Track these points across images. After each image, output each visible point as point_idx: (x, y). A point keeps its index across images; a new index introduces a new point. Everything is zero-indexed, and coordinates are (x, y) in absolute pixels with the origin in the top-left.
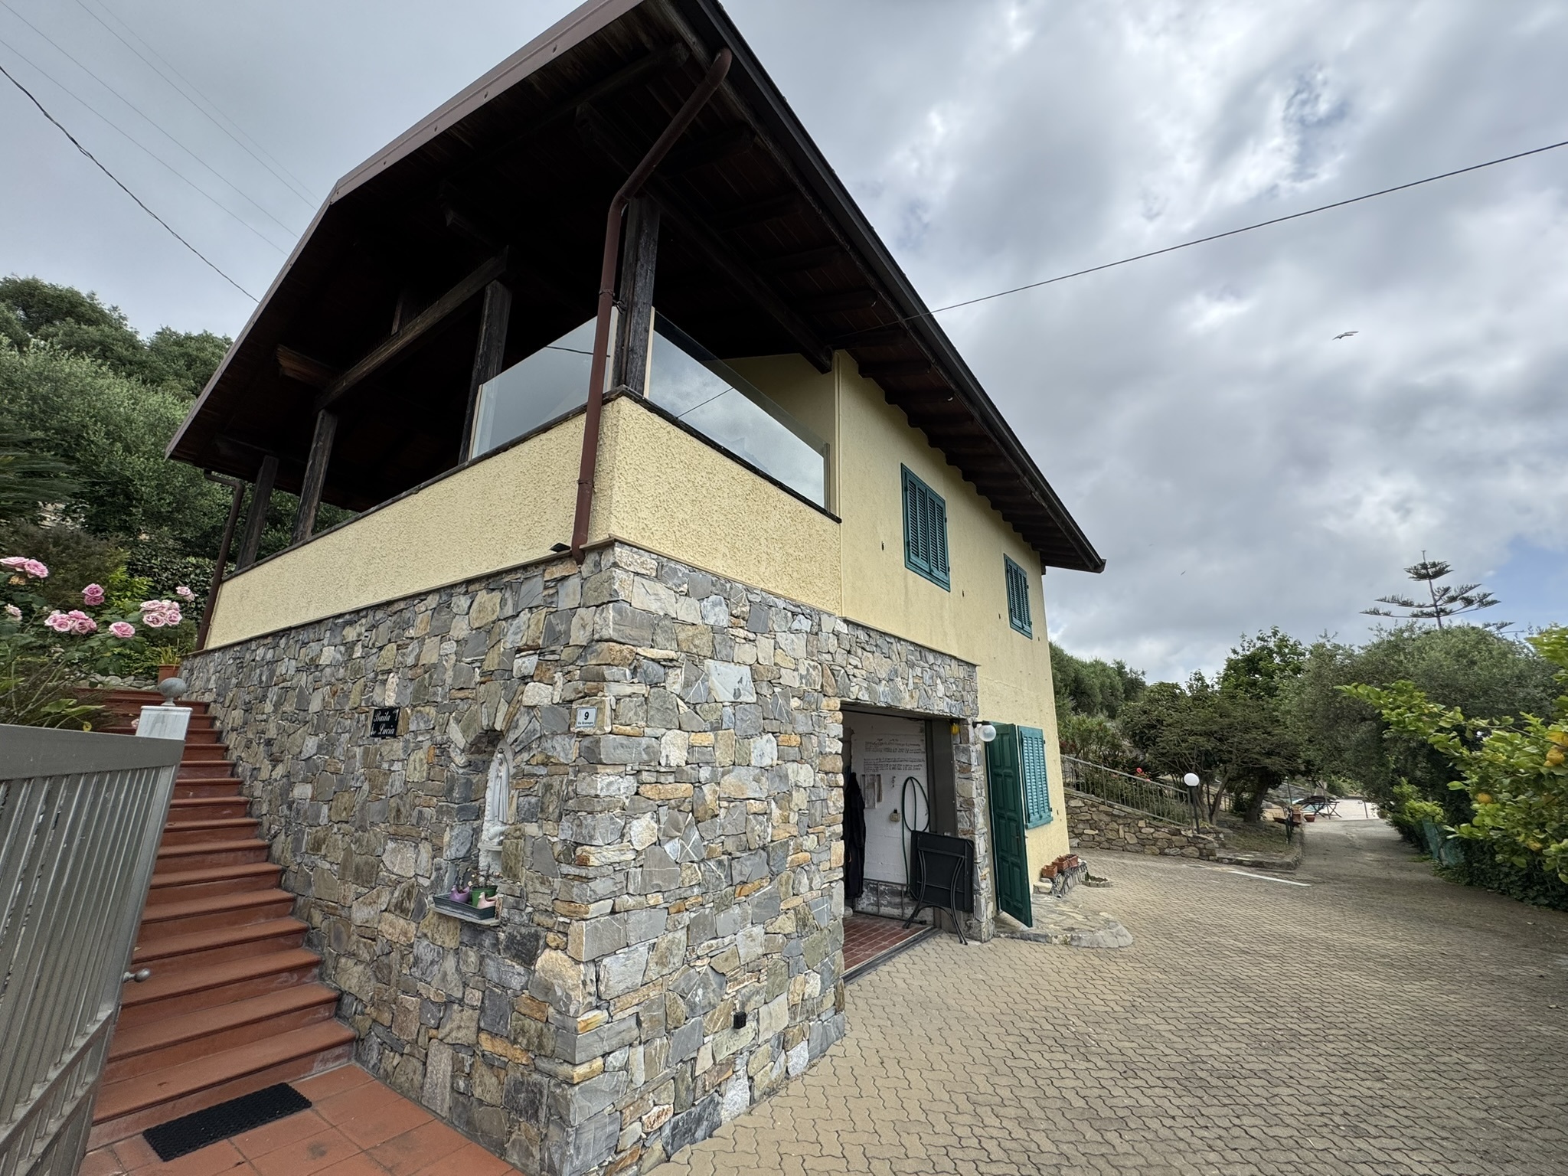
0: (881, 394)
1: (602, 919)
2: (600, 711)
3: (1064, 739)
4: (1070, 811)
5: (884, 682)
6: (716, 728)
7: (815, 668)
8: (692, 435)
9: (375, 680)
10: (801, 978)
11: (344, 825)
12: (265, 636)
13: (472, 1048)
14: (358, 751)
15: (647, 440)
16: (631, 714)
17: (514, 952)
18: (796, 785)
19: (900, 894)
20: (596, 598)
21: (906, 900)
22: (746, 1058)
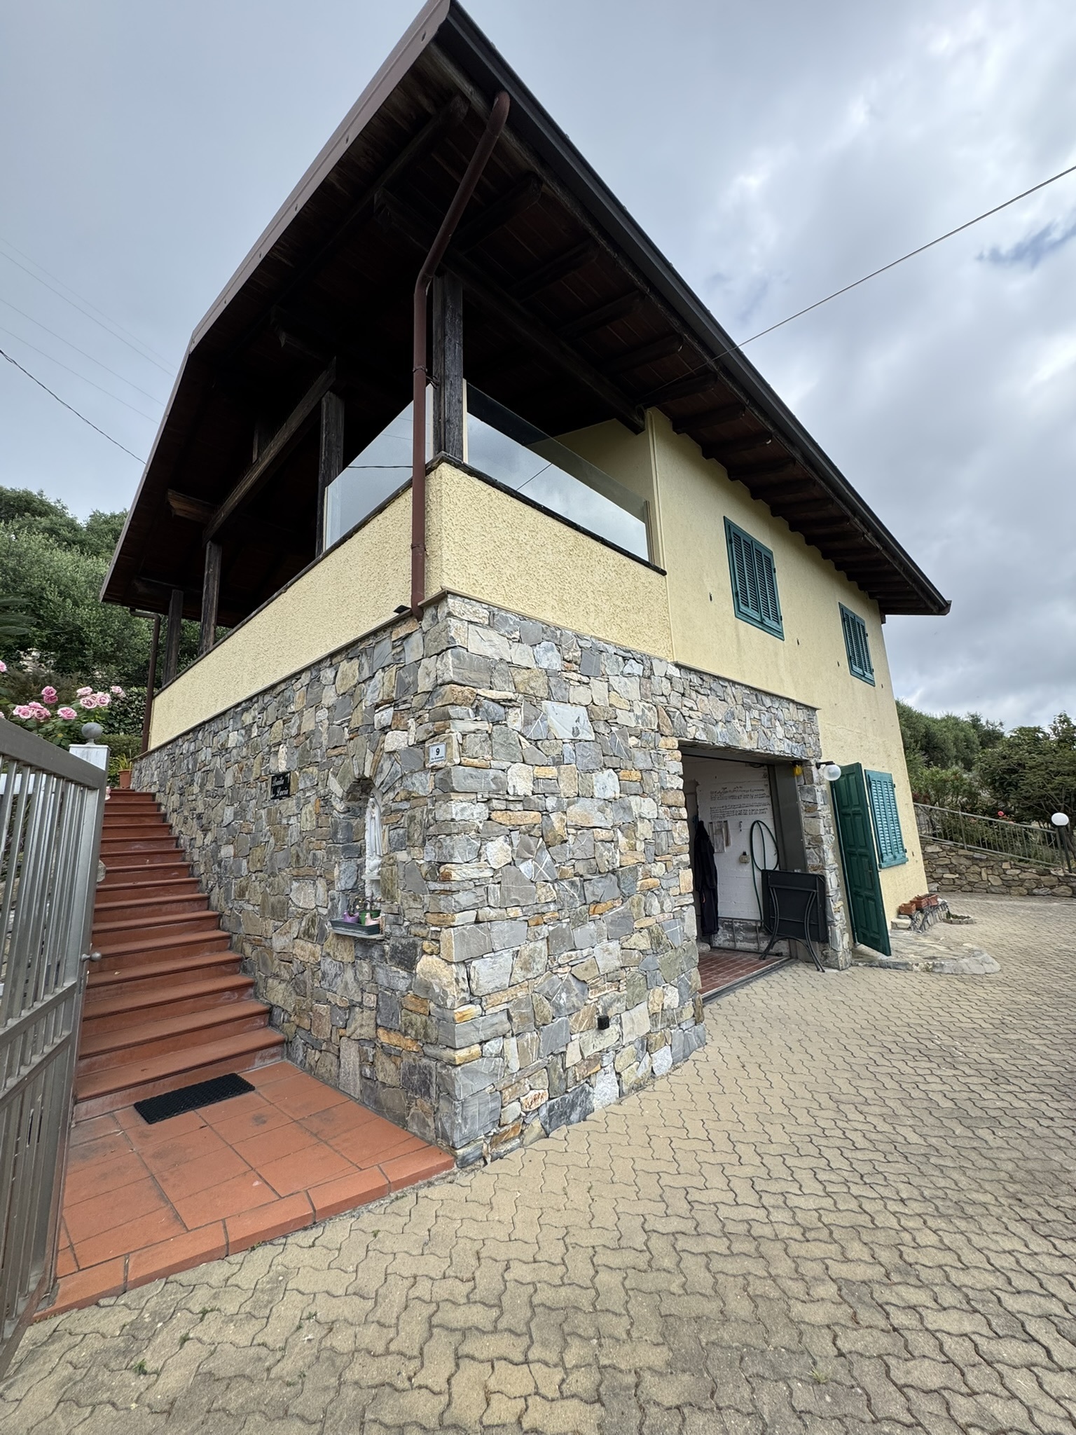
0: (697, 450)
1: (468, 927)
2: (448, 745)
3: (917, 792)
4: (927, 857)
5: (720, 724)
6: (558, 762)
7: (650, 709)
8: (512, 496)
9: (269, 753)
10: (659, 990)
11: (260, 874)
12: (187, 733)
13: (372, 1041)
14: (263, 812)
15: (470, 502)
16: (477, 748)
17: (398, 960)
18: (640, 817)
19: (754, 929)
20: (436, 648)
21: (761, 935)
22: (612, 1056)
